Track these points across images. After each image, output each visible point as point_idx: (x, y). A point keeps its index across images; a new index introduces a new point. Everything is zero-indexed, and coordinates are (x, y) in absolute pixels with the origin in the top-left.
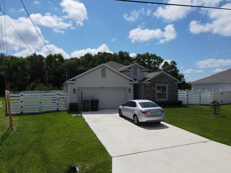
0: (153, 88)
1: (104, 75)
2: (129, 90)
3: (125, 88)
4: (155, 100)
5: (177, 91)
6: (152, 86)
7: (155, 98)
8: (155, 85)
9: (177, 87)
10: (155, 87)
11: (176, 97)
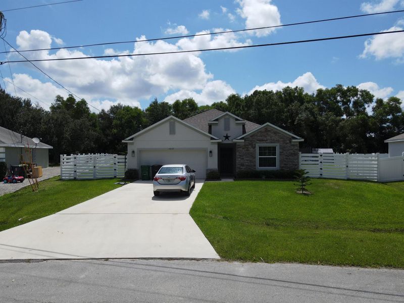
0: (251, 150)
1: (172, 131)
2: (211, 152)
3: (205, 150)
4: (255, 168)
5: (297, 155)
6: (250, 146)
7: (255, 166)
8: (255, 145)
9: (297, 148)
10: (254, 148)
11: (296, 165)
